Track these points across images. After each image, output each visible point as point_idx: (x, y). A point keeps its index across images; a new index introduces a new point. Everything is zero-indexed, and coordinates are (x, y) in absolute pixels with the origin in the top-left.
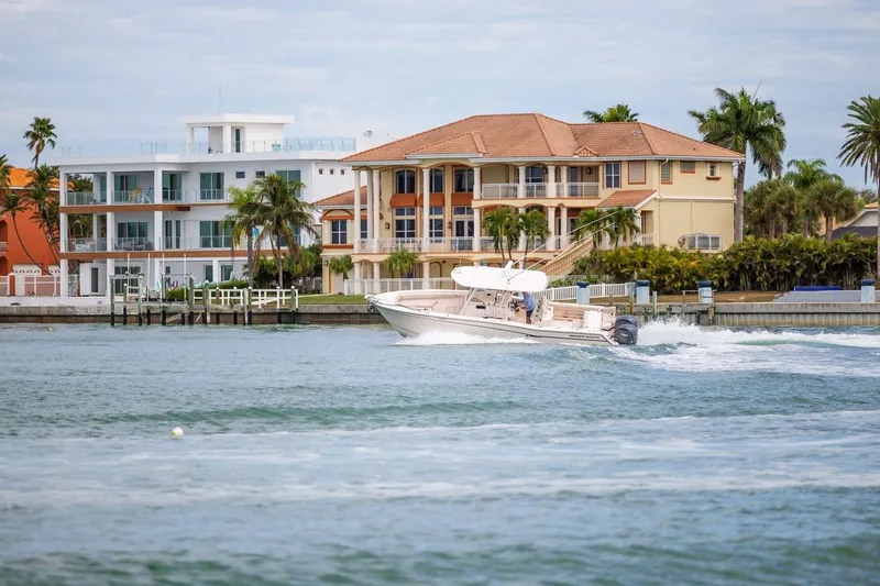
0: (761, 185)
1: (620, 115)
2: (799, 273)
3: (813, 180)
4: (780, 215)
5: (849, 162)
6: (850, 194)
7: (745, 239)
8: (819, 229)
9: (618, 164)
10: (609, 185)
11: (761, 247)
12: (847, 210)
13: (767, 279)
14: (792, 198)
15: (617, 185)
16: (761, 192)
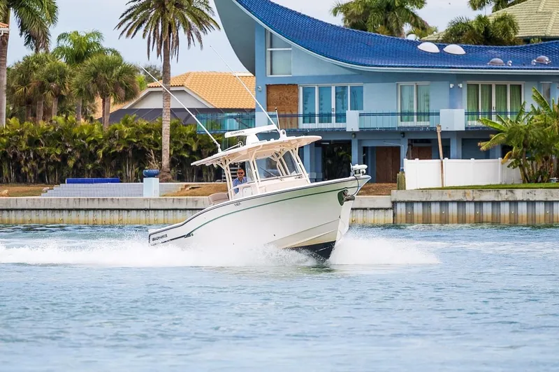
0: (27, 61)
2: (71, 163)
3: (88, 54)
4: (49, 95)
5: (129, 33)
6: (130, 71)
7: (8, 123)
8: (94, 112)
11: (27, 133)
12: (126, 89)
13: (33, 170)
14: (62, 76)
16: (26, 68)
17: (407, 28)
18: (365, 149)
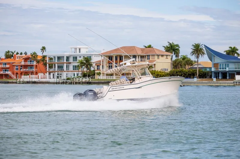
0: (176, 60)
1: (150, 47)
3: (185, 59)
4: (179, 65)
5: (192, 55)
6: (192, 61)
7: (173, 69)
8: (186, 68)
9: (149, 55)
10: (148, 59)
11: (176, 71)
12: (191, 64)
14: (181, 62)
15: (149, 59)
17: (236, 55)
18: (229, 74)
